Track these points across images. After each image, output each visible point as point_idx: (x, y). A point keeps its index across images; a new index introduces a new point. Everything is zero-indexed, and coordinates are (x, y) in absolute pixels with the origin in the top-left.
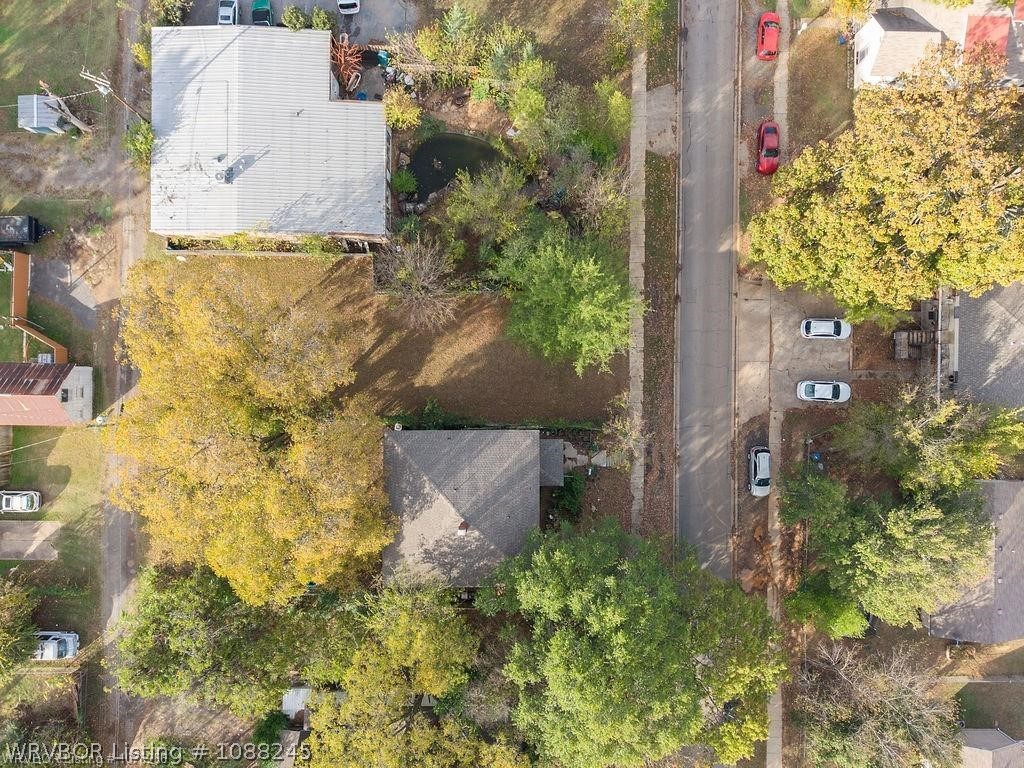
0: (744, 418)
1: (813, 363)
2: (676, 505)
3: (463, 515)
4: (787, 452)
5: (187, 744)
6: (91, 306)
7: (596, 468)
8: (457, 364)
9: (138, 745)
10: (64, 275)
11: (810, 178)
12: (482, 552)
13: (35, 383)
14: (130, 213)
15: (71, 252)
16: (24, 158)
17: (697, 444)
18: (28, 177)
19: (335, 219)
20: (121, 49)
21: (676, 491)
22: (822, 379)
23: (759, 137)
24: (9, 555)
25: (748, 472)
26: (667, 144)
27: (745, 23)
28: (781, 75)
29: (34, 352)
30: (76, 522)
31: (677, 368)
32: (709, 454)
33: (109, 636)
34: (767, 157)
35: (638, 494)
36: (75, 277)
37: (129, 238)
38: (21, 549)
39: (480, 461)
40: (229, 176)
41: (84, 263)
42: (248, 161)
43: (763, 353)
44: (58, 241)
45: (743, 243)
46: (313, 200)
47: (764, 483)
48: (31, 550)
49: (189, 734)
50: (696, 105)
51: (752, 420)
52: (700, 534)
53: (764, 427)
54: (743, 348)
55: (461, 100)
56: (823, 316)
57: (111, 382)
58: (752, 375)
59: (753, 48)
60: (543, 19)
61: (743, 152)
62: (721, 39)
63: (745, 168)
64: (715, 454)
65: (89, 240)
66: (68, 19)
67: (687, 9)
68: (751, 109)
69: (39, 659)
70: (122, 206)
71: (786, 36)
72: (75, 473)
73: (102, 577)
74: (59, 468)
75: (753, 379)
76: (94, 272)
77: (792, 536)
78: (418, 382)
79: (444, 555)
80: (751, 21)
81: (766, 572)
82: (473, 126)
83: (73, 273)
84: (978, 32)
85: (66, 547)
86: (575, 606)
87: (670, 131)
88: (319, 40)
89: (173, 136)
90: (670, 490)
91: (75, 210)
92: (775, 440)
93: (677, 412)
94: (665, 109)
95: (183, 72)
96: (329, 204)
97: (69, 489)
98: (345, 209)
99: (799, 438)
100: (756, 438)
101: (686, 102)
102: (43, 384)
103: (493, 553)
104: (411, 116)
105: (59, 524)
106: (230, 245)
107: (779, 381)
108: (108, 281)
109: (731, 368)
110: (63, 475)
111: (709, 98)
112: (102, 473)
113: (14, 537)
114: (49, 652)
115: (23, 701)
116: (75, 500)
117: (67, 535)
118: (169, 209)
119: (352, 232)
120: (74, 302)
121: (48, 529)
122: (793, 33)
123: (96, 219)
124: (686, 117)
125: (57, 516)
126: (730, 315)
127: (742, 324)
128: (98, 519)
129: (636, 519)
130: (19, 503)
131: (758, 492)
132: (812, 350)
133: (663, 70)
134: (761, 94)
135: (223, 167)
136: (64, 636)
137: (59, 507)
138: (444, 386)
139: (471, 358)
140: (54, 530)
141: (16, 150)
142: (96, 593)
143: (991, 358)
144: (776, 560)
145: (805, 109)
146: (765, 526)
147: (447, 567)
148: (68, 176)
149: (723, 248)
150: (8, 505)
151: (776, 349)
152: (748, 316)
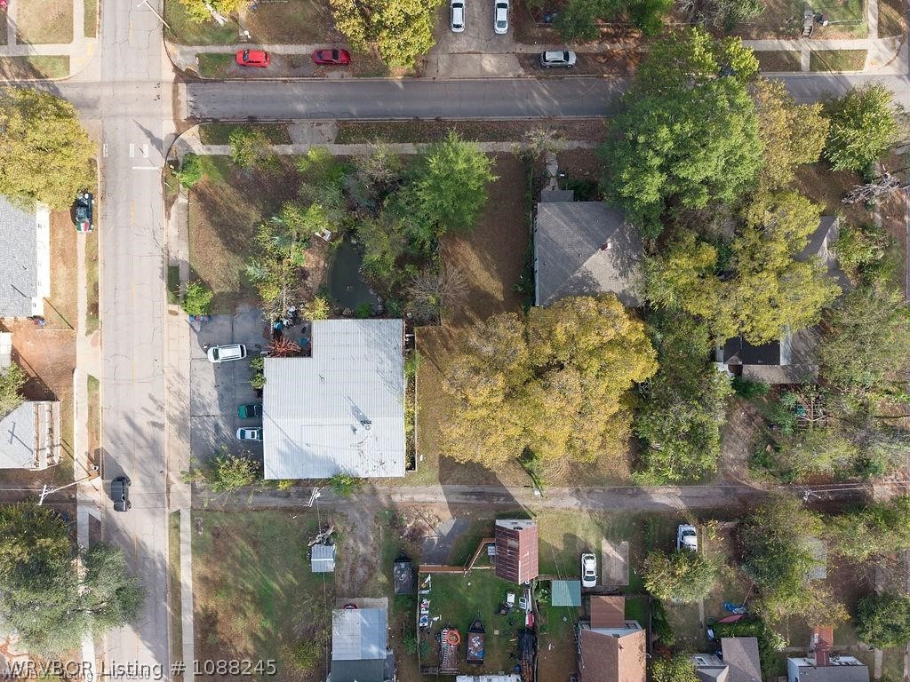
0: (521, 71)
1: (482, 22)
2: (583, 118)
3: (597, 250)
4: (545, 40)
5: (753, 448)
6: (453, 522)
7: (559, 172)
8: (487, 268)
9: (756, 485)
10: (431, 542)
11: (359, 23)
12: (621, 237)
13: (510, 548)
14: (389, 497)
15: (416, 534)
16: (353, 571)
17: (540, 103)
18: (366, 568)
19: (393, 352)
20: (275, 508)
21: (572, 117)
22: (493, 15)
23: (324, 64)
24: (625, 577)
25: (560, 68)
26: (329, 129)
27: (244, 76)
28: (279, 49)
29: (485, 559)
30: (602, 528)
31: (487, 119)
32: (545, 92)
33: (680, 505)
34: (338, 57)
35: (576, 144)
36: (433, 533)
37: (406, 498)
38: (621, 566)
39: (560, 241)
40: (365, 422)
41: (424, 527)
42: (356, 411)
43: (475, 56)
44: (410, 548)
45: (398, 70)
46: (381, 367)
47: (567, 56)
48: (622, 559)
49: (746, 450)
50: (301, 107)
51: (522, 66)
52: (602, 99)
53: (527, 56)
54: (471, 72)
55: (304, 274)
56: (450, 16)
57: (505, 507)
58: (489, 64)
59: (261, 70)
60: (244, 217)
61: (334, 75)
62: (255, 93)
63: (345, 73)
64: (545, 88)
65: (408, 525)
66: (255, 544)
67: (235, 117)
68: (303, 70)
69: (696, 548)
70: (384, 501)
71: (252, 47)
72: (568, 531)
73: (639, 511)
74: (565, 542)
75: (492, 61)
76: (430, 521)
77: (604, 34)
78: (500, 297)
79: (622, 263)
80: (242, 71)
81: (628, 55)
82: (322, 263)
83: (432, 535)
85: (619, 535)
86: (657, 161)
87: (319, 128)
88: (272, 366)
89: (339, 462)
90: (572, 122)
91: (388, 535)
92: (536, 49)
93: (518, 118)
94: (305, 131)
95: (295, 453)
96: (384, 356)
97: (580, 535)
98: (386, 345)
99: (536, 32)
100: (536, 62)
101: (299, 116)
102: (511, 542)
103: (621, 230)
104: (321, 304)
105: (604, 541)
106: (411, 427)
107: (493, 42)
108: (436, 511)
109: (487, 81)
110: (570, 539)
111: (298, 99)
112: (568, 512)
113: (613, 571)
114: (691, 541)
115: (725, 563)
116: (587, 530)
117: (612, 536)
118: (389, 464)
119: (399, 340)
120: (451, 534)
121: (607, 548)
122: (249, 41)
123: (393, 519)
124: (309, 116)
125: (599, 543)
126: (448, 82)
127: (454, 74)
128: (599, 513)
129: (594, 145)
130: (590, 565)
131: (572, 60)
132: (473, 25)
133: (277, 133)
134: (293, 63)
135: (360, 428)
136: (680, 533)
137: (592, 541)
138: (504, 281)
139: (483, 259)
140: (608, 544)
141: (347, 578)
142: (650, 514)
144: (618, 48)
145: (304, 31)
146: (596, 55)
147: (631, 262)
148: (364, 541)
149: (401, 85)
150: (592, 572)
151: (472, 50)
152: (449, 68)
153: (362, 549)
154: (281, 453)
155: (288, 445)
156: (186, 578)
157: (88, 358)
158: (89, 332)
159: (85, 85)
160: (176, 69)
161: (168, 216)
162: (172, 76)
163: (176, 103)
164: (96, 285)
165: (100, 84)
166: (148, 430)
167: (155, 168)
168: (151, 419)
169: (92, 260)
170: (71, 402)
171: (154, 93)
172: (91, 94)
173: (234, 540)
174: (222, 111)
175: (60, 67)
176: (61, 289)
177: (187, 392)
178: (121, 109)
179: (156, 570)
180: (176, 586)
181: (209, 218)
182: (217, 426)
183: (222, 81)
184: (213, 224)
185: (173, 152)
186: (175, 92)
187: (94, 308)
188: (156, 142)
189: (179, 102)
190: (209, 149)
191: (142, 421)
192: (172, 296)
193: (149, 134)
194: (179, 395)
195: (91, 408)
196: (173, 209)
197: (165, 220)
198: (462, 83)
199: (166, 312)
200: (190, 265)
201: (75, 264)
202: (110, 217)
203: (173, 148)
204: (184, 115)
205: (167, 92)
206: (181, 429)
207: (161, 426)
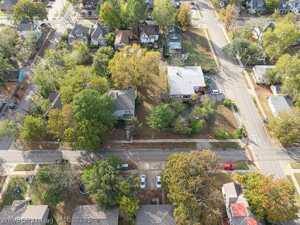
0: (136, 164)
1: (150, 180)
2: (116, 150)
3: (119, 96)
15: (164, 61)
16: (178, 56)
17: (131, 154)
18: (175, 57)
21: (120, 150)
26: (199, 146)
31: (148, 149)
32: (128, 156)
35: (120, 142)
40: (178, 74)
41: (162, 62)
42: (181, 76)
43: (152, 168)
44: (166, 60)
46: (176, 85)
51: (136, 166)
52: (109, 155)
53: (134, 169)
54: (154, 164)
58: (147, 166)
60: (220, 123)
64: (128, 158)
65: (166, 63)
67: (230, 150)
75: (146, 166)
78: (144, 102)
87: (202, 147)
90: (121, 148)
91: (171, 61)
93: (138, 149)
94: (207, 146)
96: (175, 87)
98: (175, 89)
109: (148, 161)
119: (171, 90)
123: (169, 63)
126: (161, 160)
127: (159, 163)
129: (114, 141)
132: (153, 180)
133: (215, 145)
143: (152, 213)
148: (176, 60)
151: (153, 171)
152: (161, 164)
153: (176, 59)
155: (196, 71)
156: (215, 57)
157: (252, 92)
158: (254, 97)
159: (283, 159)
160: (254, 165)
161: (242, 123)
162: (255, 163)
163: (251, 154)
164: (257, 107)
165: (278, 160)
166: (231, 78)
167: (251, 135)
168: (232, 81)
169: (260, 112)
170: (253, 84)
171: (259, 157)
172: (280, 157)
173: (205, 61)
174: (235, 152)
175: (294, 165)
176: (266, 106)
177: (225, 86)
178: (268, 152)
179: (222, 57)
180: (216, 55)
181: (230, 122)
182: (215, 80)
183: (238, 161)
184: (229, 121)
185: (247, 140)
186: (252, 158)
187: (255, 102)
188: (252, 142)
189: (250, 154)
190: (236, 141)
191: (233, 80)
192: (235, 105)
193: (256, 144)
194: (226, 85)
195: (248, 83)
196: (242, 125)
197: (243, 122)
198: (156, 160)
199: (235, 101)
200: (232, 111)
201: (265, 112)
202: (259, 123)
203: (247, 141)
204: (247, 151)
205: (255, 158)
206: (224, 79)
207: (229, 80)
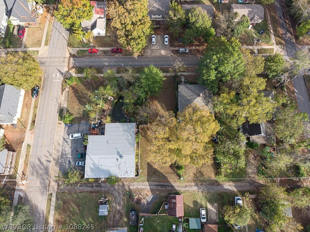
0: (173, 54)
1: (161, 42)
2: (192, 66)
3: (198, 97)
4: (180, 46)
5: (258, 168)
6: (152, 196)
7: (185, 80)
8: (163, 108)
9: (261, 182)
10: (144, 204)
11: (125, 39)
13: (173, 203)
14: (129, 187)
15: (139, 201)
18: (119, 215)
19: (132, 134)
20: (87, 191)
21: (189, 66)
22: (164, 39)
23: (114, 52)
24: (217, 217)
25: (184, 53)
26: (115, 70)
27: (90, 56)
28: (101, 49)
30: (207, 198)
32: (180, 60)
33: (234, 189)
34: (118, 50)
35: (190, 73)
36: (145, 201)
37: (135, 187)
38: (215, 214)
39: (186, 95)
41: (142, 199)
42: (118, 153)
43: (159, 51)
44: (136, 206)
45: (136, 55)
46: (128, 138)
48: (215, 211)
49: (255, 169)
50: (106, 64)
51: (173, 53)
52: (197, 61)
53: (174, 50)
54: (157, 54)
55: (104, 111)
56: (151, 40)
57: (171, 190)
58: (163, 52)
59: (95, 54)
60: (86, 94)
61: (117, 55)
62: (93, 60)
63: (120, 55)
65: (136, 198)
66: (78, 206)
68: (108, 54)
69: (242, 205)
70: (127, 188)
71: (93, 48)
72: (194, 199)
73: (220, 192)
74: (194, 204)
76: (144, 196)
77: (196, 45)
80: (90, 54)
81: (204, 50)
82: (110, 107)
83: (144, 201)
84: (98, 12)
85: (213, 201)
87: (112, 69)
88: (91, 138)
89: (112, 172)
90: (188, 67)
91: (128, 201)
92: (177, 49)
95: (96, 169)
97: (199, 201)
98: (130, 131)
99: (176, 44)
100: (177, 52)
101: (106, 66)
102: (173, 201)
104: (109, 119)
105: (208, 203)
106: (137, 161)
107: (164, 47)
108: (146, 192)
109: (162, 57)
110: (195, 203)
111: (106, 62)
112: (194, 192)
113: (212, 216)
114: (240, 202)
115: (254, 212)
116: (201, 199)
117: (211, 201)
118: (129, 172)
119: (135, 130)
120: (151, 201)
121: (209, 206)
122: (93, 47)
123: (130, 195)
124: (109, 66)
125: (206, 204)
126: (151, 57)
127: (153, 55)
128: (205, 192)
129: (195, 74)
130: (203, 212)
131: (187, 51)
132: (158, 42)
133: (99, 71)
134: (105, 52)
135: (119, 159)
136: (236, 199)
137: (204, 203)
139: (162, 106)
140: (209, 205)
141: (112, 219)
142: (224, 193)
144: (201, 48)
145: (109, 44)
146: (195, 50)
148: (119, 204)
149: (137, 58)
150: (204, 215)
151: (158, 49)
152: (151, 54)
153: (118, 208)
154: (91, 168)
155: (94, 165)
156: (51, 220)
157: (29, 138)
158: (31, 130)
159: (42, 58)
160: (70, 54)
161: (62, 94)
162: (68, 55)
163: (69, 63)
164: (35, 115)
165: (47, 58)
166: (45, 163)
167: (59, 80)
168: (47, 159)
169: (36, 107)
170: (21, 153)
171: (63, 60)
172: (43, 60)
173: (71, 205)
174: (82, 65)
175: (36, 53)
176: (24, 116)
177: (60, 150)
178: (52, 64)
179: (40, 217)
180: (47, 223)
181: (75, 95)
182: (69, 162)
183: (84, 57)
184: (76, 96)
185: (66, 76)
186: (69, 60)
187: (34, 122)
188: (61, 73)
189: (70, 63)
190: (77, 75)
191: (43, 160)
192: (60, 118)
193: (59, 71)
194: (58, 151)
195: (26, 155)
196: (64, 92)
197: (61, 95)
198: (155, 57)
199: (57, 123)
200: (67, 109)
201: (30, 108)
202: (43, 95)
203: (67, 75)
204: (71, 66)
205: (67, 60)
206: (57, 162)
207: (50, 162)
